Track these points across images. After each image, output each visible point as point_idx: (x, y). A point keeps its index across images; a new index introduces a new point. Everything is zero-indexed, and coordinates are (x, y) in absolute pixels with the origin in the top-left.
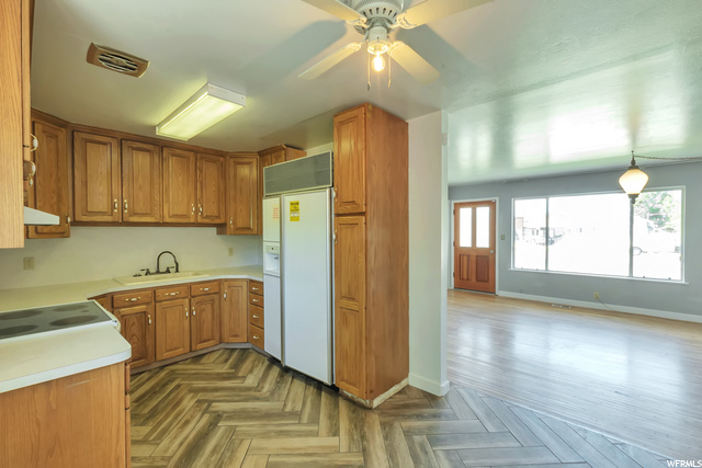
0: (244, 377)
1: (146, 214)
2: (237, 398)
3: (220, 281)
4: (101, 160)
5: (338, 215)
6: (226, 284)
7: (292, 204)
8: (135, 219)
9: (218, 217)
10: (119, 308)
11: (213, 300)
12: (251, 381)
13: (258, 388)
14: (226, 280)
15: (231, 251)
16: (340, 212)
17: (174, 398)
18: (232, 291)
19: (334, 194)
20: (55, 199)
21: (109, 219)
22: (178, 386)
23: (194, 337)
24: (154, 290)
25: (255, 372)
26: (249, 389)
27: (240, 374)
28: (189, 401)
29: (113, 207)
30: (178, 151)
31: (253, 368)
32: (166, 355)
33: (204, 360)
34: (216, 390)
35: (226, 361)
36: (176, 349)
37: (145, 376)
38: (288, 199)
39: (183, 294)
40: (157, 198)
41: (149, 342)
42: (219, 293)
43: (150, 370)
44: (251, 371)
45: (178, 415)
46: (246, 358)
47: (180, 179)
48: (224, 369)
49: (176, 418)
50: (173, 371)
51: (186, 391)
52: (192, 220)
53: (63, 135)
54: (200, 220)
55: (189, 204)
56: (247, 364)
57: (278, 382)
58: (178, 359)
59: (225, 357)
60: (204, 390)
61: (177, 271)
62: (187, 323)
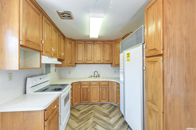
0: (111, 118)
1: (90, 61)
2: (104, 126)
3: (109, 82)
4: (81, 47)
5: (147, 57)
6: (110, 82)
7: (127, 54)
8: (87, 62)
9: (110, 61)
10: (82, 86)
11: (106, 87)
12: (112, 121)
13: (113, 126)
14: (110, 81)
15: (115, 72)
16: (148, 56)
17: (89, 117)
18: (112, 85)
19: (144, 47)
20: (71, 58)
21: (82, 62)
22: (92, 113)
23: (100, 98)
24: (90, 82)
25: (115, 118)
26: (110, 124)
27: (110, 116)
28: (91, 120)
29: (83, 59)
30: (98, 42)
31: (115, 115)
32: (93, 101)
33: (103, 106)
34: (100, 119)
35: (108, 109)
36: (95, 100)
37: (87, 106)
38: (126, 52)
39: (98, 84)
40: (93, 56)
41: (89, 96)
42: (108, 85)
43: (89, 104)
44: (114, 116)
45: (86, 124)
46: (115, 110)
47: (99, 50)
48: (106, 111)
49: (85, 125)
50: (94, 107)
51: (92, 116)
52: (102, 62)
53: (73, 43)
54: (104, 62)
55: (101, 57)
56: (114, 113)
57: (121, 126)
58: (96, 103)
59: (109, 107)
60: (97, 118)
61: (99, 77)
62: (98, 93)
